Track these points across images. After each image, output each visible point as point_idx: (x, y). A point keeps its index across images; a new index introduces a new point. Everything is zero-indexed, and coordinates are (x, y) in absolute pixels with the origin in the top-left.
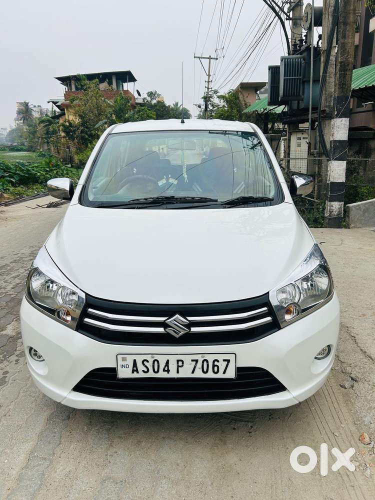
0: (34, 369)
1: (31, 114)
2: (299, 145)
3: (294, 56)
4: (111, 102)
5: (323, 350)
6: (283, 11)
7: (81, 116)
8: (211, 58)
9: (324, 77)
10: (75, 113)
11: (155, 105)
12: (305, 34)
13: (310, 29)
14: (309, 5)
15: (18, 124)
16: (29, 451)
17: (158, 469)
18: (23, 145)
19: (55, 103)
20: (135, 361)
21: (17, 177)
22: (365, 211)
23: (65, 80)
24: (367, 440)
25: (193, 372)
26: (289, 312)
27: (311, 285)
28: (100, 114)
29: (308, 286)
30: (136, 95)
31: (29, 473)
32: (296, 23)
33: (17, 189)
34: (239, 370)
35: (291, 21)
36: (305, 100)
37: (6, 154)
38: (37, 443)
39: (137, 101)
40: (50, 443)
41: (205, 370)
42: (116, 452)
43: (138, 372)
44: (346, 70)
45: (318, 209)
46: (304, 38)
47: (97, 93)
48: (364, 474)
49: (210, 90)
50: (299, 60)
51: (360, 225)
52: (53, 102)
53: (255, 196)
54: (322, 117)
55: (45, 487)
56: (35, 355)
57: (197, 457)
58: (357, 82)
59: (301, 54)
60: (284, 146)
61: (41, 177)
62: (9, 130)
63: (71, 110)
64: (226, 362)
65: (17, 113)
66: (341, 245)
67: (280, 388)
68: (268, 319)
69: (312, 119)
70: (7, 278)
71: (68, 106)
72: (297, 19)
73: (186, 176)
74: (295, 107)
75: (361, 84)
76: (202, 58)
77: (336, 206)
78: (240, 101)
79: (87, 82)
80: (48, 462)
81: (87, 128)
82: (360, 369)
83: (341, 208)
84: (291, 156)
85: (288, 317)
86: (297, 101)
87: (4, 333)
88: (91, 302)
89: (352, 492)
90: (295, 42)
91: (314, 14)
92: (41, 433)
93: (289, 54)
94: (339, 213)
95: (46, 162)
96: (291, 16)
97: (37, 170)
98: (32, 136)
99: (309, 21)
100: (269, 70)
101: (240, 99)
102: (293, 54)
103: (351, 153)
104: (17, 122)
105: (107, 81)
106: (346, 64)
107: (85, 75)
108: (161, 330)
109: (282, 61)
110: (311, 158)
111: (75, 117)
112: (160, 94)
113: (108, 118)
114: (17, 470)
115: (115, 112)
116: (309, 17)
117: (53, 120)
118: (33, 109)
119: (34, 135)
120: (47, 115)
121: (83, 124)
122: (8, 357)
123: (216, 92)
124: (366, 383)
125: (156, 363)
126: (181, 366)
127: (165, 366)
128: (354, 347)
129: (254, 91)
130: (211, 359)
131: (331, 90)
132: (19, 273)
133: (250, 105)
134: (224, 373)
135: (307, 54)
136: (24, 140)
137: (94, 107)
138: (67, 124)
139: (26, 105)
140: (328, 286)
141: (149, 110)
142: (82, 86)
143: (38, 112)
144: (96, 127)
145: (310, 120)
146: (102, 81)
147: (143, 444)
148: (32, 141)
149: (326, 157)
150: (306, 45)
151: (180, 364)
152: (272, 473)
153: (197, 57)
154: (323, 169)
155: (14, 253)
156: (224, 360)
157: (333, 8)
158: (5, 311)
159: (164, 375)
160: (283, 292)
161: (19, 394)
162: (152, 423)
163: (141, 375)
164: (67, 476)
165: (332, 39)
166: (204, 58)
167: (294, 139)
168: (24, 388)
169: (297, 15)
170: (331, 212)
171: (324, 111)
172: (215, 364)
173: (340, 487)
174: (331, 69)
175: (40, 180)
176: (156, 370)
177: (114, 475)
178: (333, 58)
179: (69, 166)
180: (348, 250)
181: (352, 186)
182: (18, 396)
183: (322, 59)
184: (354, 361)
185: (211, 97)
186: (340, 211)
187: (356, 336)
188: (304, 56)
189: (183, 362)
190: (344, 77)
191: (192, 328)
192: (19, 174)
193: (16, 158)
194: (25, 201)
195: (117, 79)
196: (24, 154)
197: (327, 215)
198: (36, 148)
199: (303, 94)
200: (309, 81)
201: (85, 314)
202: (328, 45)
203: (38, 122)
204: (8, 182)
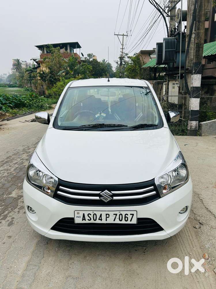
0: (31, 218)
1: (21, 66)
2: (174, 88)
3: (171, 38)
4: (66, 60)
5: (183, 209)
6: (164, 11)
7: (49, 68)
8: (124, 35)
9: (188, 50)
10: (46, 67)
11: (92, 61)
12: (177, 25)
13: (180, 23)
14: (179, 9)
15: (13, 72)
16: (27, 261)
17: (96, 271)
18: (16, 83)
19: (35, 60)
20: (84, 214)
21: (13, 103)
22: (210, 127)
23: (40, 47)
24: (207, 257)
25: (114, 220)
26: (165, 189)
27: (177, 174)
28: (60, 67)
29: (176, 174)
30: (81, 56)
31: (28, 273)
32: (172, 18)
33: (13, 110)
34: (139, 219)
35: (169, 17)
36: (177, 62)
37: (6, 89)
38: (32, 257)
39: (81, 59)
40: (38, 257)
41: (121, 219)
42: (73, 262)
43: (85, 220)
44: (200, 48)
45: (184, 124)
46: (177, 27)
47: (59, 55)
48: (205, 275)
49: (123, 53)
50: (174, 40)
51: (208, 134)
52: (34, 60)
53: (148, 124)
54: (186, 72)
55: (36, 281)
56: (31, 210)
57: (116, 265)
58: (207, 52)
59: (175, 36)
60: (165, 88)
61: (27, 104)
62: (8, 75)
63: (44, 65)
64: (132, 215)
65: (13, 66)
66: (196, 146)
67: (160, 229)
68: (154, 192)
69: (181, 73)
70: (11, 164)
71: (42, 62)
72: (173, 16)
73: (110, 111)
74: (171, 66)
75: (209, 53)
76: (119, 35)
77: (194, 124)
78: (140, 60)
79: (53, 49)
80: (37, 267)
81: (53, 75)
82: (205, 218)
83: (197, 124)
84: (169, 95)
85: (164, 191)
86: (172, 63)
87: (11, 196)
88: (61, 183)
89: (198, 285)
90: (172, 29)
91: (182, 14)
92: (33, 251)
93: (168, 37)
94: (196, 127)
95: (30, 95)
96: (169, 15)
97: (25, 99)
98: (21, 79)
99: (179, 18)
100: (157, 45)
101: (141, 59)
102: (170, 36)
103: (203, 92)
104: (13, 70)
105: (65, 48)
107: (52, 44)
108: (97, 198)
109: (164, 40)
110: (180, 96)
111: (46, 68)
112: (94, 55)
113: (65, 69)
114: (22, 271)
115: (69, 66)
116: (179, 16)
117: (33, 70)
118: (21, 63)
119: (22, 78)
120: (30, 67)
121: (51, 72)
122: (14, 210)
123: (127, 54)
124: (207, 226)
125: (95, 215)
126: (108, 217)
127: (100, 217)
128: (201, 206)
129: (148, 55)
130: (124, 213)
131: (191, 57)
133: (146, 63)
134: (131, 221)
136: (17, 81)
137: (57, 62)
138: (42, 72)
139: (18, 61)
140: (186, 174)
141: (88, 65)
142: (50, 51)
143: (25, 65)
144: (58, 74)
145: (180, 73)
146: (61, 48)
147: (88, 258)
148: (21, 81)
149: (189, 95)
150: (178, 32)
151: (108, 216)
152: (156, 274)
153: (116, 35)
154: (187, 102)
155: (14, 149)
156: (131, 214)
157: (193, 11)
158: (11, 183)
159: (99, 222)
160: (162, 178)
162: (92, 247)
163: (87, 222)
164: (47, 275)
165: (193, 28)
166: (120, 35)
167: (171, 84)
168: (23, 227)
169: (173, 14)
170: (191, 127)
171: (188, 69)
172: (126, 216)
173: (192, 282)
174: (192, 45)
175: (26, 105)
176: (95, 219)
177: (72, 274)
178: (192, 39)
179: (43, 97)
180: (200, 149)
181: (204, 111)
182: (20, 231)
183: (187, 40)
184: (201, 214)
185: (124, 57)
186: (196, 126)
187: (203, 199)
188: (177, 38)
189: (109, 215)
190: (199, 52)
191: (114, 197)
192: (15, 102)
193: (12, 91)
194: (18, 117)
195: (70, 47)
196: (17, 89)
197: (189, 128)
198: (23, 86)
199: (176, 59)
200: (179, 52)
201: (58, 189)
202: (190, 32)
203: (25, 71)
204: (8, 107)
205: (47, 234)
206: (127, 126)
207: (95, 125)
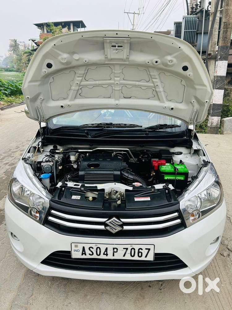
1: (18, 47)
3: (191, 16)
8: (135, 14)
9: (211, 31)
15: (10, 54)
16: (12, 300)
18: (13, 67)
19: (33, 41)
20: (84, 248)
21: (9, 90)
23: (40, 26)
25: (124, 256)
26: (193, 215)
33: (9, 98)
34: (156, 254)
37: (2, 73)
38: (17, 294)
40: (25, 294)
41: (133, 255)
42: (70, 303)
43: (86, 255)
44: (228, 28)
46: (199, 3)
50: (195, 18)
51: (231, 132)
52: (32, 40)
54: (208, 58)
59: (196, 14)
62: (4, 57)
64: (148, 250)
65: (9, 47)
66: (218, 147)
67: (183, 266)
76: (129, 13)
77: (215, 120)
79: (54, 28)
83: (219, 121)
88: (54, 206)
90: (192, 6)
92: (20, 286)
93: (188, 15)
98: (19, 62)
100: (175, 24)
102: (191, 14)
104: (9, 52)
105: (67, 27)
106: (228, 24)
107: (53, 23)
108: (102, 227)
109: (183, 19)
117: (32, 52)
118: (19, 44)
120: (28, 49)
125: (98, 249)
126: (116, 252)
127: (105, 251)
130: (137, 248)
131: (215, 40)
132: (9, 161)
134: (146, 257)
135: (201, 15)
136: (14, 64)
139: (15, 41)
140: (219, 195)
142: (51, 30)
143: (23, 46)
146: (63, 27)
147: (88, 297)
148: (19, 65)
150: (200, 9)
151: (115, 250)
153: (126, 13)
156: (146, 249)
159: (105, 257)
161: (6, 254)
163: (88, 256)
165: (218, 5)
168: (10, 250)
170: (212, 123)
171: (210, 54)
172: (140, 251)
174: (216, 26)
176: (98, 254)
181: (226, 105)
183: (211, 19)
184: (230, 237)
186: (218, 123)
187: (230, 217)
188: (199, 16)
189: (117, 249)
190: (226, 33)
191: (124, 227)
192: (10, 89)
193: (9, 76)
194: (14, 106)
195: (74, 26)
196: (14, 74)
197: (209, 125)
198: (22, 70)
199: (197, 42)
200: (201, 33)
201: (49, 214)
202: (215, 9)
203: (23, 53)
204: (3, 94)
205: (36, 269)
206: (141, 127)
207: (101, 124)
